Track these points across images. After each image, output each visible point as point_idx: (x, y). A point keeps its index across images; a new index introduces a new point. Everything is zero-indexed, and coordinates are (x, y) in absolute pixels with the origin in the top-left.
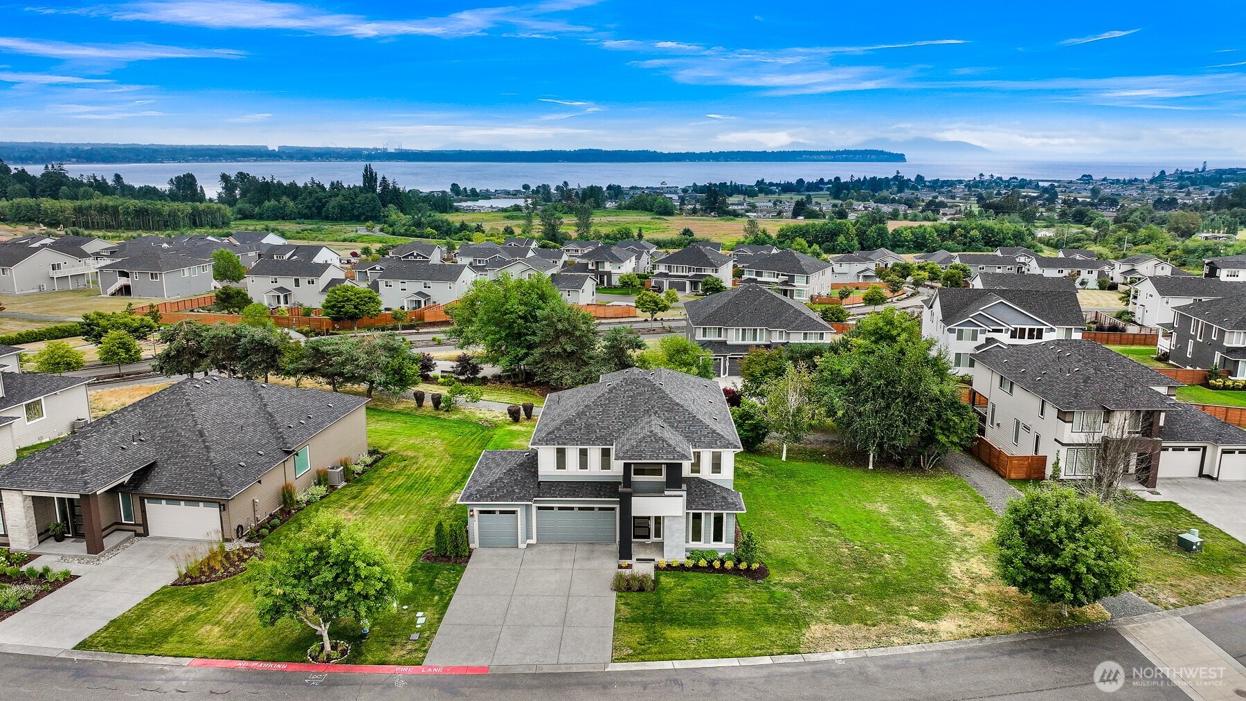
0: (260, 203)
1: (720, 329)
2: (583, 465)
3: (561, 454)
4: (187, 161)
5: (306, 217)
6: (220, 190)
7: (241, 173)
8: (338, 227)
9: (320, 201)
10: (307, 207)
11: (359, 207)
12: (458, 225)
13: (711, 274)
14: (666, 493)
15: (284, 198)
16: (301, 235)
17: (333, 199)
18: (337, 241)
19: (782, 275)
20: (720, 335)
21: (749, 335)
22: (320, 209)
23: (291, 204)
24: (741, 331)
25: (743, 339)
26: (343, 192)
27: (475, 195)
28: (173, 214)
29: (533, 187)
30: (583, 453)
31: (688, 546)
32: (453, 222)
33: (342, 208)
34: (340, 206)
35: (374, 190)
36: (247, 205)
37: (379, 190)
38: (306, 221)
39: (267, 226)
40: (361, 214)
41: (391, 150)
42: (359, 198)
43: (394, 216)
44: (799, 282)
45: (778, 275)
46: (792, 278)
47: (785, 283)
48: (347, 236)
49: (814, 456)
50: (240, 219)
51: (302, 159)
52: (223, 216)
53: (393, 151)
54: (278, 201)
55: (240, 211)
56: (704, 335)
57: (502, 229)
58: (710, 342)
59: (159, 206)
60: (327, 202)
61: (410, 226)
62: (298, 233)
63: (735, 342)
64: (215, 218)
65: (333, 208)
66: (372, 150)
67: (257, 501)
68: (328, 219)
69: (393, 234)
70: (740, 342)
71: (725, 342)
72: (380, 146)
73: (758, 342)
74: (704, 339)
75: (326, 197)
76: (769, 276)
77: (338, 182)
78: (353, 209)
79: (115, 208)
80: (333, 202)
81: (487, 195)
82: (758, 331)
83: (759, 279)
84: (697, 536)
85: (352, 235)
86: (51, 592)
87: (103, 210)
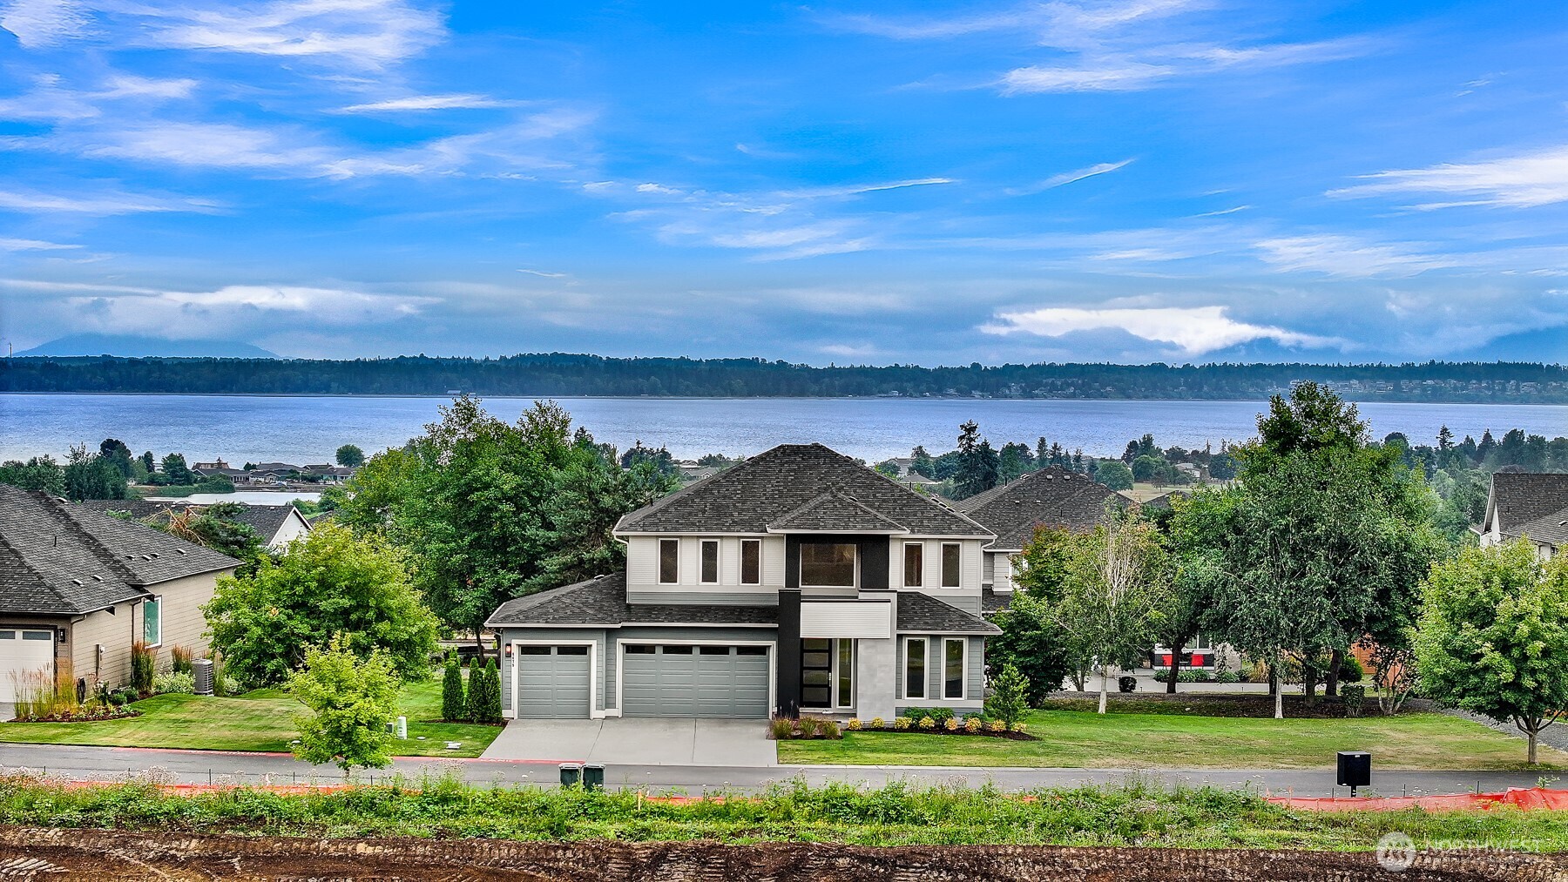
2: (709, 574)
3: (669, 551)
14: (862, 596)
30: (710, 552)
31: (899, 702)
67: (102, 649)
84: (916, 688)
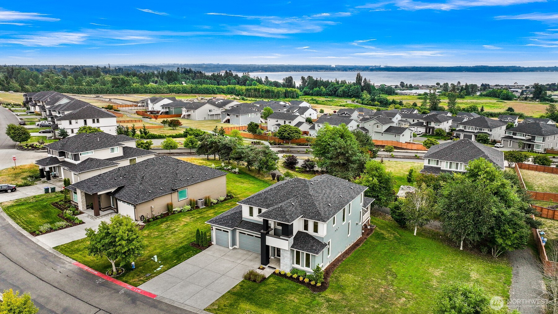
0: (313, 89)
1: (438, 161)
3: (251, 209)
4: (299, 71)
5: (329, 95)
6: (301, 83)
7: (309, 76)
8: (341, 100)
9: (336, 88)
10: (331, 91)
11: (351, 92)
12: (391, 101)
13: (487, 132)
14: (281, 237)
15: (322, 87)
16: (323, 103)
17: (341, 88)
18: (337, 106)
19: (528, 135)
20: (437, 164)
21: (454, 166)
22: (335, 92)
23: (324, 89)
24: (449, 163)
25: (450, 167)
26: (345, 85)
27: (411, 87)
28: (278, 92)
29: (442, 84)
31: (293, 265)
32: (389, 100)
33: (344, 92)
34: (343, 91)
35: (360, 84)
36: (308, 90)
37: (362, 84)
38: (329, 97)
39: (312, 98)
40: (352, 95)
41: (382, 66)
42: (352, 88)
43: (365, 96)
44: (538, 140)
45: (526, 135)
46: (534, 138)
47: (529, 140)
48: (342, 104)
49: (434, 236)
50: (304, 95)
51: (343, 71)
52: (297, 94)
53: (383, 67)
54: (319, 88)
55: (305, 92)
56: (429, 163)
57: (412, 104)
58: (432, 167)
59: (274, 89)
60: (338, 89)
61: (369, 100)
62: (323, 102)
63: (445, 169)
64: (293, 94)
65: (341, 91)
66: (374, 66)
67: (153, 207)
68: (337, 96)
69: (362, 104)
70: (448, 169)
71: (440, 168)
72: (378, 65)
73: (459, 170)
74: (429, 165)
75: (338, 87)
76: (520, 136)
77: (344, 80)
78: (349, 92)
79: (259, 89)
80: (341, 89)
81: (417, 88)
82: (459, 164)
83: (514, 137)
84: (298, 262)
85: (345, 103)
86: (72, 226)
87: (255, 90)
